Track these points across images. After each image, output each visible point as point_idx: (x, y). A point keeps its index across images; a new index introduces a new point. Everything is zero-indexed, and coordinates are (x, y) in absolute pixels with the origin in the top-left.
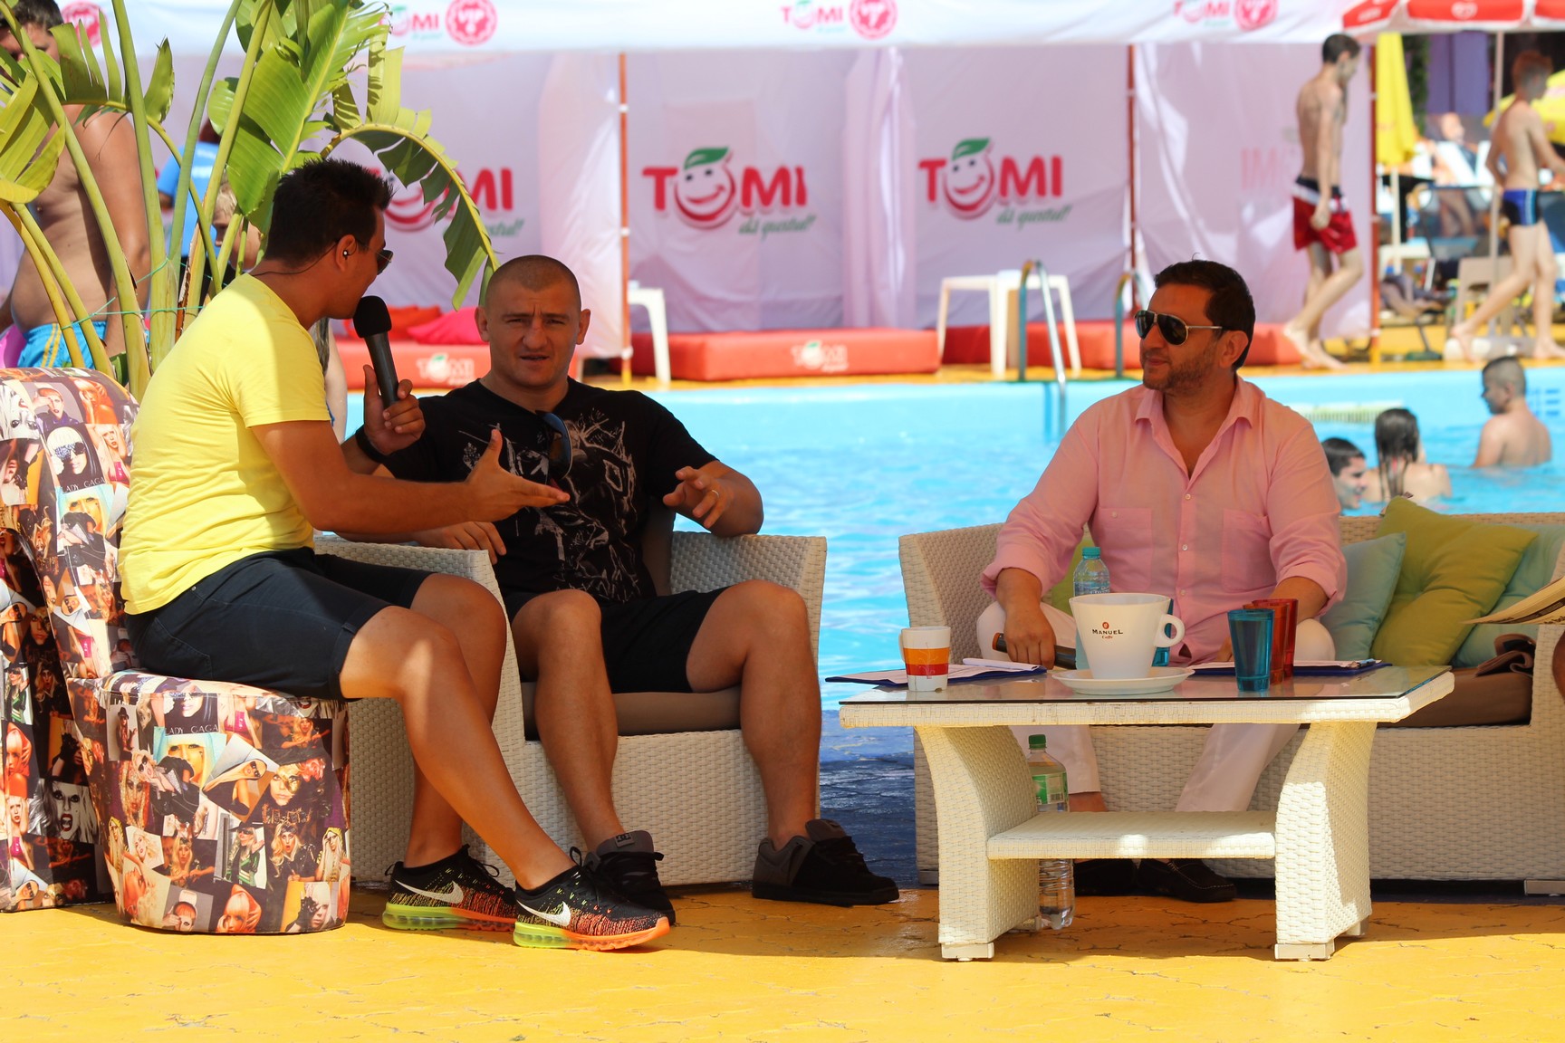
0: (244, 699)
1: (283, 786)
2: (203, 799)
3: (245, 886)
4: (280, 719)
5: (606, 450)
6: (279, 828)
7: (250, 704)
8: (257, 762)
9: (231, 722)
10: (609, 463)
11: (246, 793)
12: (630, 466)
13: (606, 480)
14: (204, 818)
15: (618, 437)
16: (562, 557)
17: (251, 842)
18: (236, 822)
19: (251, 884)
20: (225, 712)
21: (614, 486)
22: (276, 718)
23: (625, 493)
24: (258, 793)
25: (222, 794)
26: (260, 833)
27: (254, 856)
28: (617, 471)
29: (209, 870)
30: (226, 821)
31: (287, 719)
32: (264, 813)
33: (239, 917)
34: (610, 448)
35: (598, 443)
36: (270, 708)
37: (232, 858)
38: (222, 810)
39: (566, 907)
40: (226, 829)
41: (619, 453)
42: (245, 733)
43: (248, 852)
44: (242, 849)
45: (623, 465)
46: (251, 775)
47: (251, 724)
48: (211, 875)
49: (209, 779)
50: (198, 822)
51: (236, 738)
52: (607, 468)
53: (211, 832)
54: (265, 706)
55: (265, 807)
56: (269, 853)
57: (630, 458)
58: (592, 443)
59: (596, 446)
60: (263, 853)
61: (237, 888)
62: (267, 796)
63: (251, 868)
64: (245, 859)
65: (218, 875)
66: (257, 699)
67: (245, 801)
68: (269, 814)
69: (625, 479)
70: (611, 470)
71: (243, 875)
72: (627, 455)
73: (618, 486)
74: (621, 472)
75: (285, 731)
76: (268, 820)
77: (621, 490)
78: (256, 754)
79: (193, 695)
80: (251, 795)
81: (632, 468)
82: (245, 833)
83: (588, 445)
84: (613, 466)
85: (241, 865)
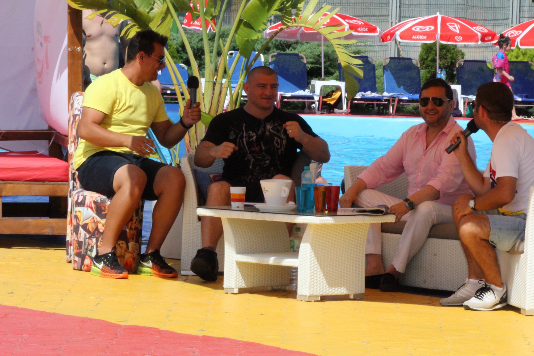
0: (93, 197)
1: (102, 226)
2: (80, 228)
3: (89, 256)
4: (102, 205)
5: (276, 133)
6: (100, 239)
7: (94, 199)
8: (94, 218)
9: (88, 205)
10: (277, 138)
11: (91, 227)
12: (284, 139)
13: (273, 143)
14: (80, 234)
15: (282, 129)
16: (251, 167)
17: (92, 243)
18: (88, 236)
19: (91, 255)
20: (87, 202)
21: (277, 146)
22: (100, 204)
23: (281, 148)
24: (94, 227)
25: (85, 227)
26: (94, 240)
27: (92, 247)
28: (279, 141)
29: (81, 250)
30: (85, 235)
31: (104, 205)
32: (96, 234)
33: (87, 266)
34: (278, 133)
35: (274, 131)
36: (99, 201)
37: (86, 247)
38: (84, 232)
39: (102, 263)
40: (85, 238)
41: (281, 135)
42: (91, 208)
43: (90, 246)
44: (89, 244)
45: (282, 139)
46: (93, 222)
47: (93, 205)
48: (81, 252)
49: (82, 222)
50: (79, 235)
51: (89, 209)
52: (275, 139)
53: (82, 239)
54: (98, 200)
55: (96, 232)
56: (97, 246)
57: (285, 137)
58: (272, 130)
59: (274, 132)
60: (95, 246)
61: (87, 257)
62: (97, 229)
63: (91, 251)
64: (90, 248)
65: (83, 253)
66: (96, 198)
67: (91, 230)
68: (97, 234)
69: (282, 143)
70: (277, 140)
71: (89, 253)
72: (284, 136)
73: (278, 145)
74: (280, 141)
75: (103, 208)
76: (97, 236)
77: (279, 147)
78: (94, 215)
79: (82, 195)
80: (92, 228)
81: (285, 140)
82: (90, 239)
83: (271, 131)
84: (278, 139)
85: (88, 249)
